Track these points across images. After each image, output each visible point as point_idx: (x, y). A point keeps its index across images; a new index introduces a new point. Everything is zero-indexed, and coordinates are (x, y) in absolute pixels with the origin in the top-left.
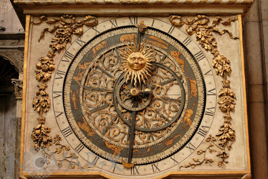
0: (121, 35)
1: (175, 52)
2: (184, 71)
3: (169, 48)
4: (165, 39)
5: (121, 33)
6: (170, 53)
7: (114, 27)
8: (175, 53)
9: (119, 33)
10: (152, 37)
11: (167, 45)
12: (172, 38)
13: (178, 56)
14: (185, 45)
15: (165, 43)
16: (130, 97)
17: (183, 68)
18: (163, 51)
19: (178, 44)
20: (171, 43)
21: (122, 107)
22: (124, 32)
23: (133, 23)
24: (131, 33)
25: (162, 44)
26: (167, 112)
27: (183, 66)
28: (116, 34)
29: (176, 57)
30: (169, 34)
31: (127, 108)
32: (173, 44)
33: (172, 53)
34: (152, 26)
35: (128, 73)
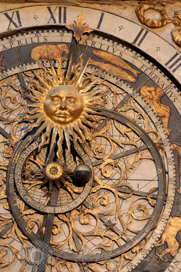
0: (34, 45)
1: (152, 89)
2: (167, 131)
3: (137, 79)
4: (130, 60)
5: (35, 40)
6: (139, 91)
7: (13, 28)
8: (150, 92)
9: (29, 42)
10: (102, 54)
11: (135, 72)
12: (143, 54)
13: (156, 97)
14: (171, 71)
15: (129, 68)
16: (46, 182)
17: (166, 125)
18: (124, 86)
19: (158, 72)
20: (143, 70)
21: (26, 204)
22: (42, 40)
23: (57, 19)
24: (56, 44)
25: (124, 69)
26: (125, 219)
27: (166, 120)
28: (23, 42)
29: (152, 99)
30: (136, 45)
31: (37, 206)
32: (148, 73)
33: (145, 90)
34: (99, 26)
35: (44, 131)
